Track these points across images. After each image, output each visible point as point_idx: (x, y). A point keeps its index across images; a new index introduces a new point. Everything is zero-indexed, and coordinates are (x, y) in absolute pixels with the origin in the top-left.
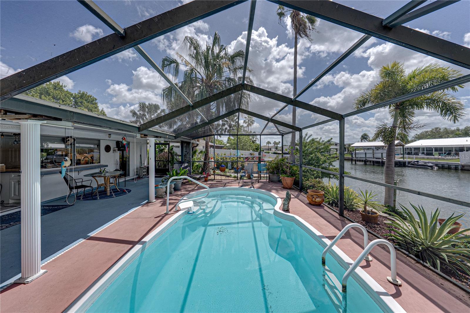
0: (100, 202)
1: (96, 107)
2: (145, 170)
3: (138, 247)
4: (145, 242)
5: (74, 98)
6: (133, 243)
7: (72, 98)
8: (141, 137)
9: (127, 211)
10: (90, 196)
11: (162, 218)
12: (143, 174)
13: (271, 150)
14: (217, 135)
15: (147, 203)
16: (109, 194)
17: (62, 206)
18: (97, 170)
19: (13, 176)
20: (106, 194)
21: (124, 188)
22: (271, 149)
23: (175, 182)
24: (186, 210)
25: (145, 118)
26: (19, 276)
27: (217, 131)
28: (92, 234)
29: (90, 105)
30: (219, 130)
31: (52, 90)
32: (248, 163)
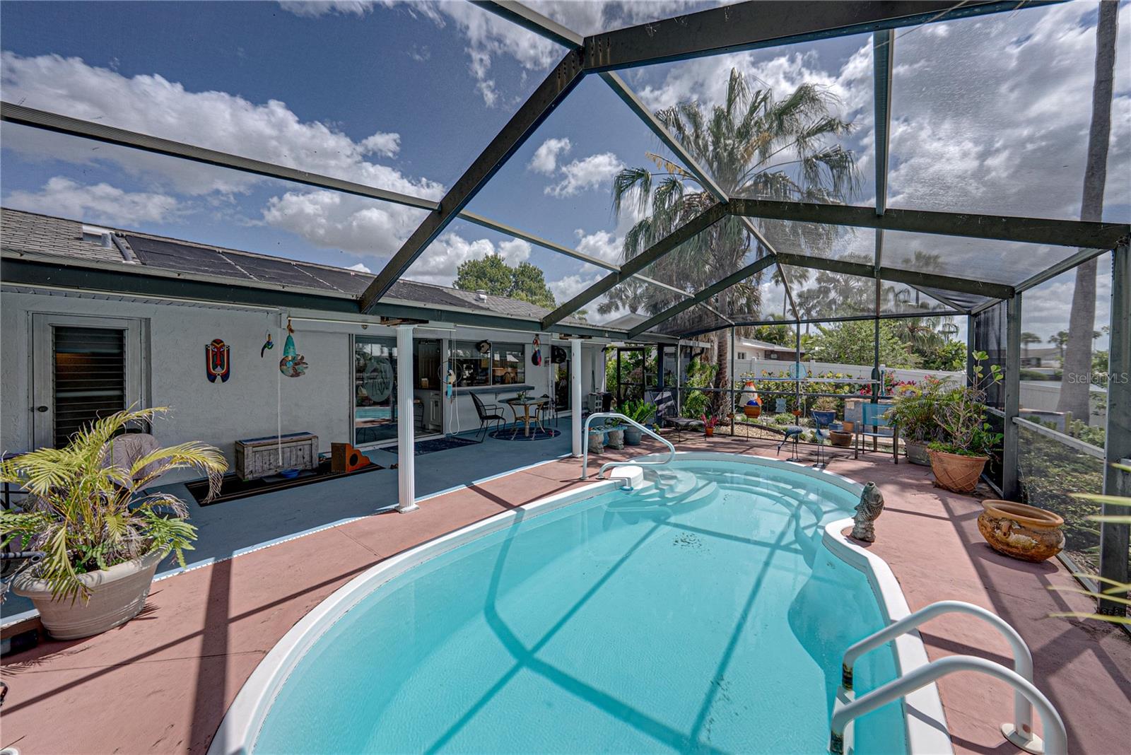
0: (513, 443)
1: (542, 287)
2: (598, 401)
3: (512, 513)
4: (523, 509)
5: (514, 276)
6: (509, 506)
7: (511, 277)
8: (561, 338)
9: (533, 464)
10: (505, 433)
11: (571, 483)
12: (596, 407)
13: (1038, 365)
14: (808, 322)
15: (570, 457)
16: (527, 435)
17: (470, 441)
18: (514, 395)
19: (432, 394)
20: (524, 434)
21: (553, 429)
22: (1039, 360)
23: (626, 428)
24: (616, 481)
25: (624, 297)
26: (398, 505)
27: (808, 311)
28: (476, 483)
29: (534, 285)
30: (814, 307)
31: (488, 269)
32: (856, 403)
